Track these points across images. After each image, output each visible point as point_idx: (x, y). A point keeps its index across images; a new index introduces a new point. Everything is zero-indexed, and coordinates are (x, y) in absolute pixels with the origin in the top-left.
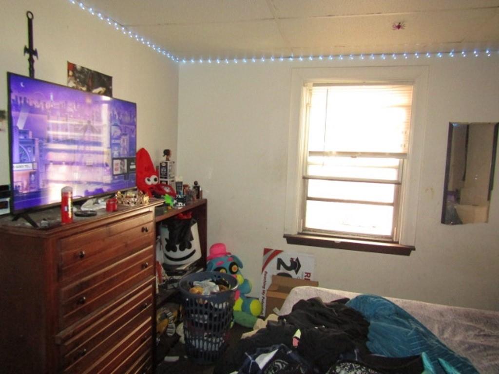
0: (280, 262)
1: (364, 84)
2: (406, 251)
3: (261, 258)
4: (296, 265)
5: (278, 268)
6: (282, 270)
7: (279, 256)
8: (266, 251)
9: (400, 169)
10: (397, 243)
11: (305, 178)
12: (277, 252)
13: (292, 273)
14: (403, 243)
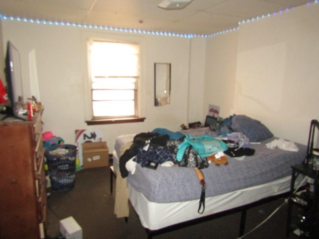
0: (85, 136)
1: (117, 42)
2: (142, 120)
3: (74, 135)
4: (93, 136)
5: (84, 139)
6: (87, 139)
7: (85, 133)
8: (76, 131)
9: (136, 84)
10: (138, 117)
11: (92, 90)
12: (83, 131)
13: (92, 140)
14: (140, 116)
